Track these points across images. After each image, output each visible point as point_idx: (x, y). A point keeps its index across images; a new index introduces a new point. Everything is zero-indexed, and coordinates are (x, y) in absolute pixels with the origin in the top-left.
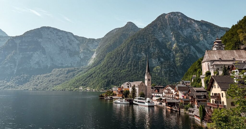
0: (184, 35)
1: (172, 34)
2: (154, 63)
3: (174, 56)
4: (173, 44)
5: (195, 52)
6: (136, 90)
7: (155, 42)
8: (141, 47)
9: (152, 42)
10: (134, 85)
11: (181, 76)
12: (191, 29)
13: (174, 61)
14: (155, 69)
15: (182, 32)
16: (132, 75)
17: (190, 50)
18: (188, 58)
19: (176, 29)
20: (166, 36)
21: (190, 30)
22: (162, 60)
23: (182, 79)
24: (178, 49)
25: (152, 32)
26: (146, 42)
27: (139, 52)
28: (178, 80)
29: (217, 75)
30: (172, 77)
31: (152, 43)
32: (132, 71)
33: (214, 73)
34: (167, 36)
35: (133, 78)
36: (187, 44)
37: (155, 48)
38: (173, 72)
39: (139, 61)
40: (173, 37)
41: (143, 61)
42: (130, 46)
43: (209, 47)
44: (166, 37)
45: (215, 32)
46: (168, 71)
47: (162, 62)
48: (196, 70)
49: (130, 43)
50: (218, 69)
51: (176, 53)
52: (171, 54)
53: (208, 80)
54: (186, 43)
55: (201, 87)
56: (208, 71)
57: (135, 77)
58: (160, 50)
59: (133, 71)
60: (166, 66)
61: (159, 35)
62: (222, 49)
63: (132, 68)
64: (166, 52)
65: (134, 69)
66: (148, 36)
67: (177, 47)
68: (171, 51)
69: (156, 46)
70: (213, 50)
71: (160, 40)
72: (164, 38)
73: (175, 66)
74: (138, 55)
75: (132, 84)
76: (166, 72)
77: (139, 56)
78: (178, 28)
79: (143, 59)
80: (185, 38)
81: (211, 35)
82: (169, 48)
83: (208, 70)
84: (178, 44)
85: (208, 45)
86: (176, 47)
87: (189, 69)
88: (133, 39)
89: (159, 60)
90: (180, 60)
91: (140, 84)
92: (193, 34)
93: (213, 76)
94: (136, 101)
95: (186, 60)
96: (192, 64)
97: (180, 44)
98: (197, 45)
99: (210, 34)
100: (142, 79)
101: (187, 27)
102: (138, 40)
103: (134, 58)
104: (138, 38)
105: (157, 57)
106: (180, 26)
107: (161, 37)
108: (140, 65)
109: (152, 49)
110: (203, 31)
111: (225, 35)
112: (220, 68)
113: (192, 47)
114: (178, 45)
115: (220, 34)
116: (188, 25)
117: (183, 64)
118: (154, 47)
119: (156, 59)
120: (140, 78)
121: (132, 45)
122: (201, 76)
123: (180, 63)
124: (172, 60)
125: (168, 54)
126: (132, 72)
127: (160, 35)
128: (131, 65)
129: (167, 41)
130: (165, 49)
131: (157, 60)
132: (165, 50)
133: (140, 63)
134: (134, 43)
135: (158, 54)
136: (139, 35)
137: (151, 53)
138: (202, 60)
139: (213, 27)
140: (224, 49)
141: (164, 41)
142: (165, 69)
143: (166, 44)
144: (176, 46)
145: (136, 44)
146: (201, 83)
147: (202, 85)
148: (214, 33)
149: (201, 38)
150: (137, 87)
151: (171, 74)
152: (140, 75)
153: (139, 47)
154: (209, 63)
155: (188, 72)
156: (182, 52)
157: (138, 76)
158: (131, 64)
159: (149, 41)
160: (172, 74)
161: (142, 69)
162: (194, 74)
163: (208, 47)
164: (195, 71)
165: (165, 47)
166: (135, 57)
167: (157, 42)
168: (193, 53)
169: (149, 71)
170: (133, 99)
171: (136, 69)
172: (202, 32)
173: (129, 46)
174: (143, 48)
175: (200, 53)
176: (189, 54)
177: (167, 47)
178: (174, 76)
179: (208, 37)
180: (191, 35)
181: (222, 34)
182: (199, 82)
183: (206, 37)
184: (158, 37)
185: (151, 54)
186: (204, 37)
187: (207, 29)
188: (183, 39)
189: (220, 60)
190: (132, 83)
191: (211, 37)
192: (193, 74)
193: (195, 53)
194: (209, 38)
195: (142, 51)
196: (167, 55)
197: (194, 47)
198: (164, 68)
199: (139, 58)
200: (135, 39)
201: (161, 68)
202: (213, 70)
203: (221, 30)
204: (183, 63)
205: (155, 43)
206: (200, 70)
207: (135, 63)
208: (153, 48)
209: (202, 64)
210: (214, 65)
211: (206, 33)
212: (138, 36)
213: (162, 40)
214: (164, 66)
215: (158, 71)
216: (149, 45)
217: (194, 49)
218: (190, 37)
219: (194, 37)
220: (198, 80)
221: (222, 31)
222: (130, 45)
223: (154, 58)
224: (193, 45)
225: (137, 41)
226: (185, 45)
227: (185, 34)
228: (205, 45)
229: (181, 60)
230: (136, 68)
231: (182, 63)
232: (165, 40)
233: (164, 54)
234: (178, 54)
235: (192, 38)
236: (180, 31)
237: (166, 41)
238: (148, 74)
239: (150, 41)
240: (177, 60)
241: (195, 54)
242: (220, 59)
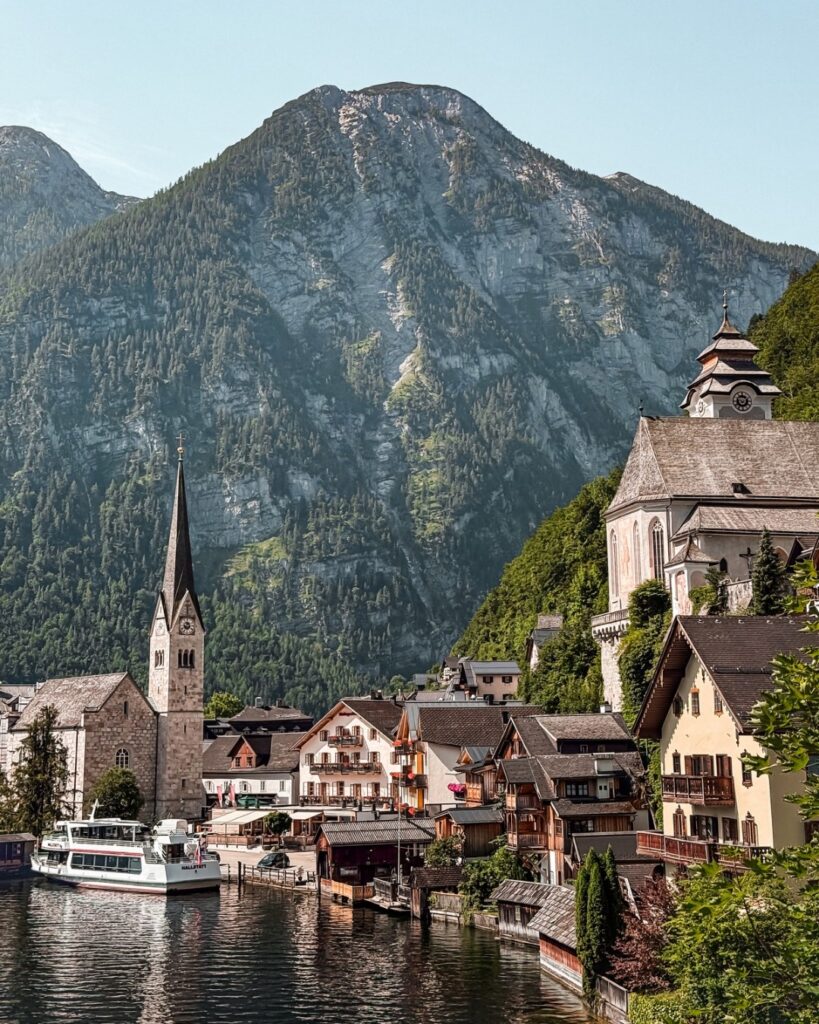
0: (486, 290)
1: (387, 266)
2: (237, 510)
3: (399, 453)
4: (399, 358)
5: (563, 429)
6: (64, 751)
7: (249, 329)
8: (119, 364)
9: (225, 329)
10: (50, 714)
11: (446, 624)
12: (535, 239)
13: (398, 499)
14: (241, 563)
15: (471, 258)
16: (29, 618)
17: (523, 414)
18: (509, 475)
19: (422, 227)
20: (346, 282)
21: (527, 242)
22: (304, 484)
23: (455, 647)
24: (436, 397)
25: (223, 239)
26: (174, 322)
27: (109, 411)
28: (425, 656)
29: (713, 610)
30: (381, 630)
31: (221, 336)
32: (33, 582)
33: (696, 597)
34: (352, 282)
35: (41, 644)
36: (506, 360)
37: (250, 385)
38: (391, 589)
39: (102, 491)
40: (401, 295)
41: (139, 493)
42: (19, 351)
43: (667, 394)
44: (341, 295)
45: (710, 278)
46: (348, 584)
47: (303, 499)
48: (560, 574)
49: (18, 319)
50: (724, 564)
51: (420, 430)
52: (378, 443)
53: (650, 655)
54: (495, 353)
55: (596, 710)
56: (651, 584)
57: (62, 635)
59: (46, 583)
60: (337, 538)
61: (281, 273)
62: (758, 414)
63: (39, 556)
64: (336, 423)
65: (50, 566)
66: (192, 271)
67: (423, 379)
68: (375, 419)
69: (251, 360)
70: (692, 415)
71: (292, 312)
72: (322, 304)
73: (409, 537)
74: (90, 436)
75: (23, 700)
76: (335, 589)
77: (107, 448)
78: (435, 223)
79: (142, 472)
80: (491, 315)
81: (681, 301)
82: (364, 388)
83: (648, 574)
84: (437, 354)
85: (656, 381)
86: (419, 385)
87: (515, 564)
88: (55, 292)
89: (280, 487)
90: (445, 489)
91: (103, 696)
92: (551, 285)
93: (685, 620)
94: (62, 857)
95: (495, 495)
96: (532, 525)
97: (455, 361)
98: (577, 371)
99: (680, 288)
100: (126, 656)
101: (509, 222)
102: (95, 305)
103: (53, 462)
104: (97, 283)
105: (263, 461)
106: (451, 211)
107: (299, 292)
108: (105, 529)
109: (223, 387)
110: (626, 262)
111: (785, 308)
112: (735, 563)
113: (540, 388)
114: (432, 367)
115: (747, 293)
116: (519, 202)
117: (471, 526)
118: (243, 376)
119: (256, 477)
120: (110, 644)
121: (35, 341)
122: (599, 624)
123: (449, 519)
124: (385, 487)
125: (351, 442)
126: (32, 596)
128: (28, 532)
129: (345, 331)
130: (329, 397)
131: (264, 486)
132: (329, 403)
133: (114, 516)
134: (58, 327)
135: (275, 435)
136: (104, 257)
137: (208, 422)
138: (611, 492)
139: (703, 240)
140: (768, 414)
141: (329, 322)
142: (322, 567)
143: (340, 351)
144: (423, 370)
145: (76, 335)
146: (600, 679)
147: (607, 695)
148: (704, 282)
149: (612, 321)
150: (76, 728)
151: (374, 609)
152: (103, 624)
153: (105, 370)
154: (662, 516)
155: (502, 587)
156: (468, 425)
157: (87, 625)
158: (25, 524)
159: (198, 322)
160: (384, 608)
161: (129, 564)
162: (545, 605)
163: (656, 393)
164: (557, 579)
165: (332, 380)
166: (66, 452)
167: (268, 331)
168: (547, 435)
169: (186, 579)
170: (28, 836)
171: (69, 569)
172: (615, 273)
173: (13, 349)
174: (146, 380)
175: (598, 437)
176: (513, 447)
177: (352, 374)
178: (391, 619)
179: (664, 310)
180: (537, 288)
181: (759, 292)
182: (583, 671)
183: (646, 310)
184: (277, 284)
185: (211, 433)
186: (636, 311)
187: (658, 250)
188: (471, 317)
189: (741, 497)
190: (29, 690)
191: (681, 316)
192: (539, 610)
193: (558, 437)
194: (670, 324)
195: (132, 404)
196: (346, 450)
197: (554, 386)
198: (321, 560)
199: (104, 469)
200: (71, 291)
201: (297, 555)
202: (684, 578)
203: (755, 265)
204: (467, 517)
205: (250, 342)
206: (593, 571)
207: (60, 510)
208: (230, 381)
209: (610, 526)
210: (693, 535)
211: (650, 281)
212: (94, 261)
213: (310, 315)
214: (316, 538)
215: (263, 582)
216: (197, 350)
217: (555, 402)
218: (532, 302)
219: (556, 308)
220: (578, 650)
221: (764, 274)
222: (20, 338)
223: (241, 468)
224: (551, 372)
225: (87, 312)
226: (486, 373)
227: (493, 275)
228: (637, 376)
229: (459, 493)
230: (72, 556)
231: (458, 515)
232: (332, 315)
233: (325, 440)
234: (430, 444)
235: (546, 312)
236: (452, 254)
237: (345, 323)
238: (175, 608)
239: (203, 317)
240: (425, 493)
241: (561, 448)
242: (740, 488)
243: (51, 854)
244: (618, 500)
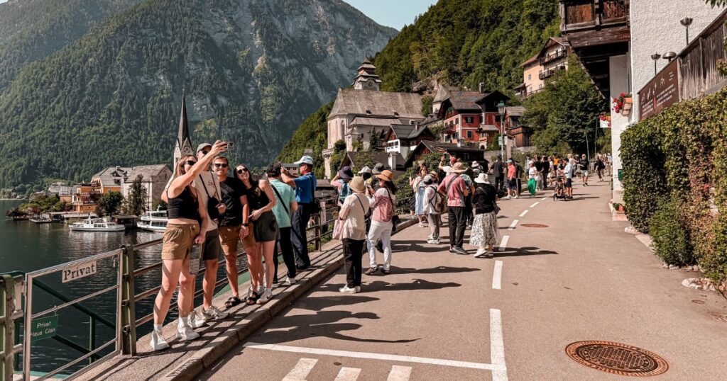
0: (288, 36)
1: (253, 24)
2: (198, 109)
3: (257, 91)
4: (258, 58)
5: (314, 86)
6: (145, 190)
7: (202, 43)
8: (153, 54)
9: (193, 43)
10: (139, 177)
11: (273, 151)
12: (305, 19)
13: (256, 107)
14: (200, 127)
15: (283, 24)
17: (301, 81)
18: (295, 101)
19: (266, 10)
20: (238, 29)
21: (303, 19)
22: (223, 101)
23: (277, 158)
24: (270, 72)
25: (192, 10)
26: (174, 39)
27: (149, 71)
28: (266, 161)
29: (359, 149)
30: (250, 151)
31: (191, 46)
32: (123, 131)
33: (354, 145)
34: (240, 29)
35: (126, 154)
36: (294, 61)
37: (203, 64)
38: (254, 138)
39: (148, 99)
40: (258, 35)
41: (161, 101)
42: (115, 46)
43: (348, 76)
44: (236, 33)
45: (364, 37)
46: (239, 136)
47: (223, 106)
48: (313, 136)
49: (115, 35)
50: (362, 136)
51: (264, 84)
52: (249, 88)
53: (339, 162)
54: (291, 58)
55: (323, 178)
56: (341, 141)
57: (134, 151)
58: (217, 71)
59: (127, 132)
60: (235, 120)
61: (214, 24)
62: (375, 89)
63: (124, 122)
64: (235, 80)
65: (128, 126)
66: (180, 21)
67: (266, 66)
68: (249, 79)
69: (204, 56)
70: (355, 88)
71: (218, 38)
72: (229, 36)
73: (261, 120)
74: (142, 79)
75: (129, 173)
76: (234, 137)
77: (149, 84)
78: (270, 10)
79: (163, 93)
80: (290, 45)
81: (354, 44)
82: (245, 67)
83: (340, 138)
84: (271, 57)
85: (345, 71)
86: (264, 67)
87: (297, 131)
88: (128, 25)
89: (214, 101)
90: (273, 105)
91: (158, 172)
92: (311, 36)
93: (350, 153)
95: (290, 107)
96: (303, 118)
97: (277, 60)
98: (319, 66)
99: (354, 40)
101: (296, 11)
102: (144, 31)
103: (128, 89)
104: (144, 23)
105: (207, 91)
106: (276, 6)
107: (220, 31)
108: (149, 113)
109: (193, 64)
110: (336, 29)
111: (386, 50)
112: (366, 135)
113: (306, 71)
114: (269, 62)
115: (375, 43)
116: (300, 5)
117: (282, 118)
118: (200, 61)
119: (205, 98)
120: (152, 154)
121: (121, 44)
122: (324, 152)
123: (275, 115)
124: (252, 103)
125: (240, 87)
126: (122, 136)
127: (218, 24)
128: (120, 113)
129: (238, 47)
130: (232, 70)
131: (208, 101)
132: (232, 72)
133: (152, 109)
134: (130, 39)
135: (212, 83)
136: (147, 14)
137: (187, 77)
138: (330, 109)
139: (362, 23)
140: (378, 89)
141: (231, 43)
142: (229, 130)
143: (236, 53)
144: (266, 63)
145: (137, 42)
146: (324, 169)
147: (326, 174)
148: (361, 38)
149: (331, 50)
150: (149, 182)
151: (248, 145)
152: (149, 147)
153: (148, 55)
154: (345, 120)
155: (293, 139)
156: (282, 83)
157: (143, 147)
158: (119, 110)
159: (183, 39)
160: (251, 144)
161: (158, 126)
162: (307, 145)
163: (345, 75)
164: (311, 137)
165: (233, 63)
166: (133, 85)
167: (209, 44)
168: (308, 88)
170: (135, 216)
171: (136, 127)
172: (333, 33)
173: (113, 46)
174: (163, 60)
175: (326, 89)
176: (297, 91)
177: (240, 63)
178: (254, 148)
179: (349, 47)
180: (306, 36)
181: (379, 43)
182: (319, 167)
183: (343, 47)
184: (212, 28)
185: (188, 81)
186: (339, 46)
187: (347, 26)
188: (283, 45)
189: (369, 115)
190: (130, 169)
191: (354, 49)
192: (305, 146)
193: (312, 89)
194: (350, 52)
195: (158, 69)
196: (238, 90)
197: (311, 71)
198: (229, 127)
199: (148, 92)
200: (134, 26)
201: (221, 125)
202: (351, 139)
203: (378, 33)
204: (280, 115)
205: (202, 48)
206: (323, 135)
207: (132, 106)
208: (195, 62)
209: (329, 122)
210: (354, 126)
211: (344, 36)
212: (143, 15)
213: (225, 40)
214: (228, 120)
215: (208, 134)
216: (183, 50)
217: (312, 76)
218: (304, 41)
219: (312, 44)
220: (318, 160)
221: (381, 37)
222: (115, 42)
223: (200, 94)
224: (310, 66)
225: (141, 34)
226: (288, 65)
227: (290, 30)
228: (339, 69)
229: (278, 107)
230: (137, 122)
231: (278, 114)
232: (233, 40)
233: (230, 85)
234: (268, 89)
235: (309, 45)
236: (276, 22)
237: (237, 44)
238: (183, 143)
239: (185, 38)
240: (266, 106)
241: (313, 92)
242: (368, 112)
243: (144, 222)
244: (332, 114)
